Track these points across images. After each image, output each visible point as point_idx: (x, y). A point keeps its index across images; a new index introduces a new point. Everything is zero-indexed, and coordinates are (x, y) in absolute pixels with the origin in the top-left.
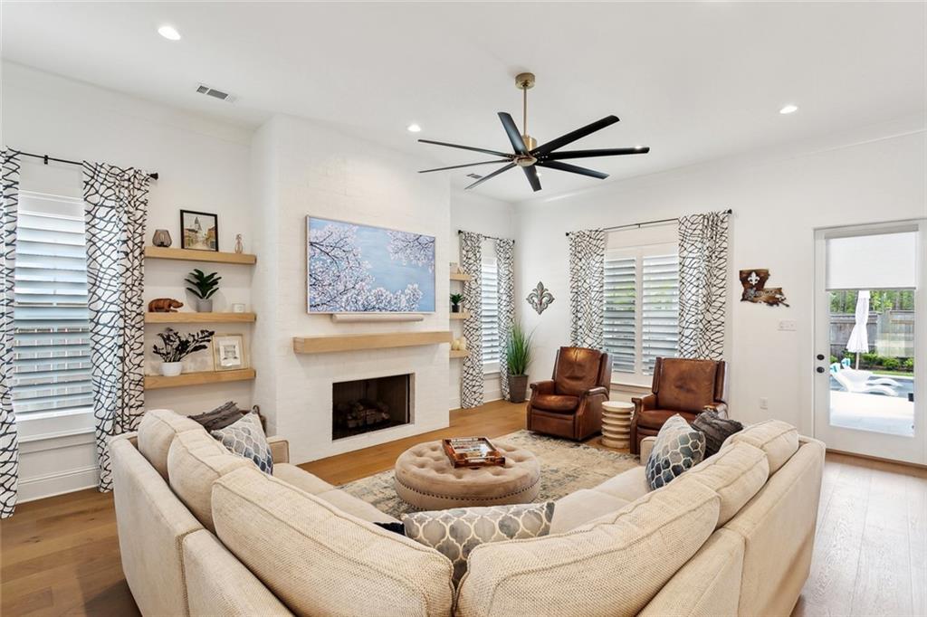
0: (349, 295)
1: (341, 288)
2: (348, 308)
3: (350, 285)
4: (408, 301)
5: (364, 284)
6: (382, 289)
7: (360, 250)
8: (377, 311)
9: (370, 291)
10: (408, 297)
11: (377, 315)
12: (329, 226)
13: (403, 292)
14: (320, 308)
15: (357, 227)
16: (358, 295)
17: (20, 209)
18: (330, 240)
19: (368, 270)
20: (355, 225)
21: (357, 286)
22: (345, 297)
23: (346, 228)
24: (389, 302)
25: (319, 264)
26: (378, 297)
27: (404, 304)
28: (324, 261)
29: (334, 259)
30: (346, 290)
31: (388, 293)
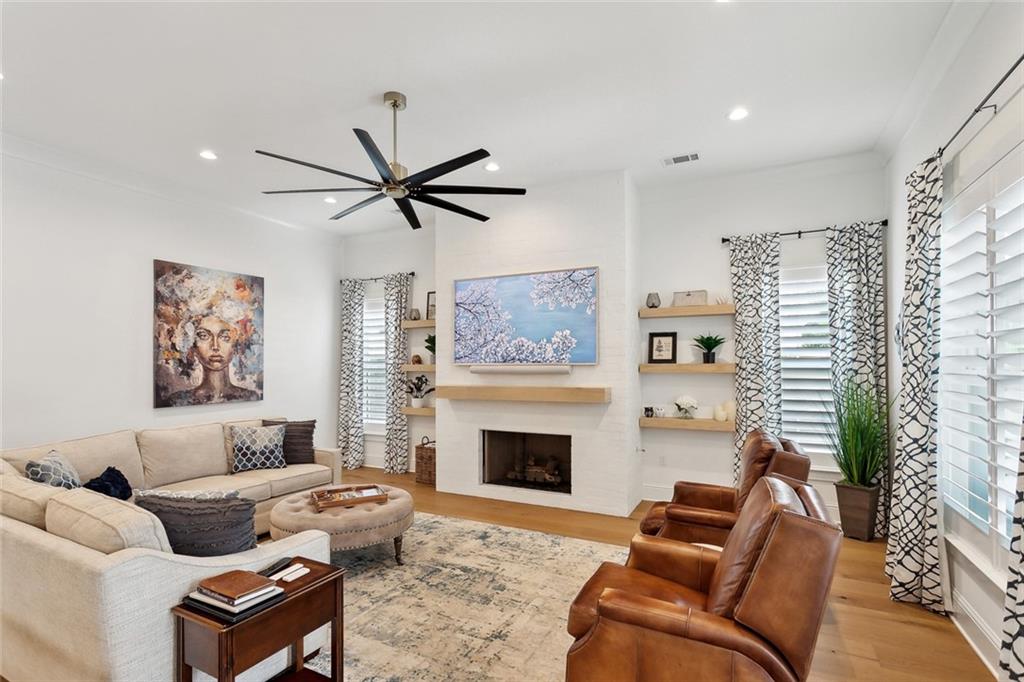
0: (489, 347)
1: (481, 341)
2: (487, 360)
3: (489, 338)
4: (556, 350)
5: (503, 335)
6: (523, 339)
7: (500, 302)
8: (518, 362)
9: (509, 342)
10: (555, 346)
11: (517, 367)
12: (472, 284)
13: (549, 341)
14: (463, 360)
15: (497, 280)
16: (497, 347)
17: (364, 310)
18: (473, 298)
19: (507, 321)
20: (494, 278)
21: (496, 338)
22: (485, 349)
23: (487, 284)
24: (531, 352)
25: (463, 321)
26: (519, 348)
27: (550, 354)
28: (468, 318)
29: (476, 315)
30: (486, 343)
31: (531, 342)
